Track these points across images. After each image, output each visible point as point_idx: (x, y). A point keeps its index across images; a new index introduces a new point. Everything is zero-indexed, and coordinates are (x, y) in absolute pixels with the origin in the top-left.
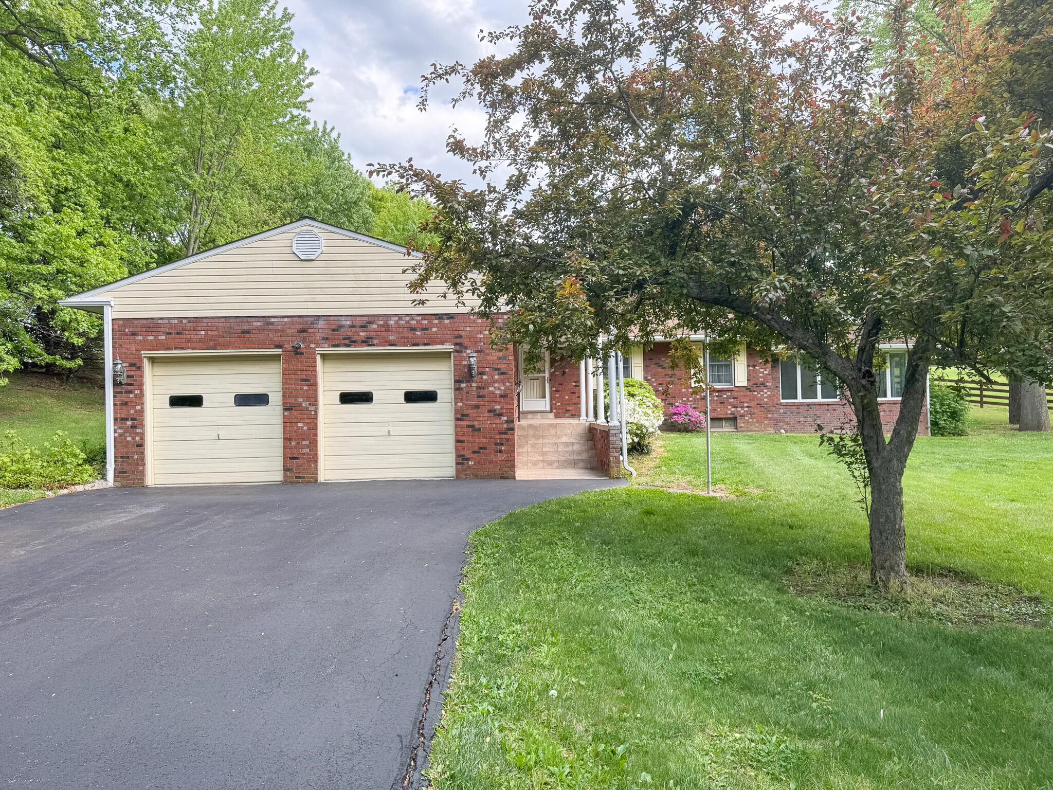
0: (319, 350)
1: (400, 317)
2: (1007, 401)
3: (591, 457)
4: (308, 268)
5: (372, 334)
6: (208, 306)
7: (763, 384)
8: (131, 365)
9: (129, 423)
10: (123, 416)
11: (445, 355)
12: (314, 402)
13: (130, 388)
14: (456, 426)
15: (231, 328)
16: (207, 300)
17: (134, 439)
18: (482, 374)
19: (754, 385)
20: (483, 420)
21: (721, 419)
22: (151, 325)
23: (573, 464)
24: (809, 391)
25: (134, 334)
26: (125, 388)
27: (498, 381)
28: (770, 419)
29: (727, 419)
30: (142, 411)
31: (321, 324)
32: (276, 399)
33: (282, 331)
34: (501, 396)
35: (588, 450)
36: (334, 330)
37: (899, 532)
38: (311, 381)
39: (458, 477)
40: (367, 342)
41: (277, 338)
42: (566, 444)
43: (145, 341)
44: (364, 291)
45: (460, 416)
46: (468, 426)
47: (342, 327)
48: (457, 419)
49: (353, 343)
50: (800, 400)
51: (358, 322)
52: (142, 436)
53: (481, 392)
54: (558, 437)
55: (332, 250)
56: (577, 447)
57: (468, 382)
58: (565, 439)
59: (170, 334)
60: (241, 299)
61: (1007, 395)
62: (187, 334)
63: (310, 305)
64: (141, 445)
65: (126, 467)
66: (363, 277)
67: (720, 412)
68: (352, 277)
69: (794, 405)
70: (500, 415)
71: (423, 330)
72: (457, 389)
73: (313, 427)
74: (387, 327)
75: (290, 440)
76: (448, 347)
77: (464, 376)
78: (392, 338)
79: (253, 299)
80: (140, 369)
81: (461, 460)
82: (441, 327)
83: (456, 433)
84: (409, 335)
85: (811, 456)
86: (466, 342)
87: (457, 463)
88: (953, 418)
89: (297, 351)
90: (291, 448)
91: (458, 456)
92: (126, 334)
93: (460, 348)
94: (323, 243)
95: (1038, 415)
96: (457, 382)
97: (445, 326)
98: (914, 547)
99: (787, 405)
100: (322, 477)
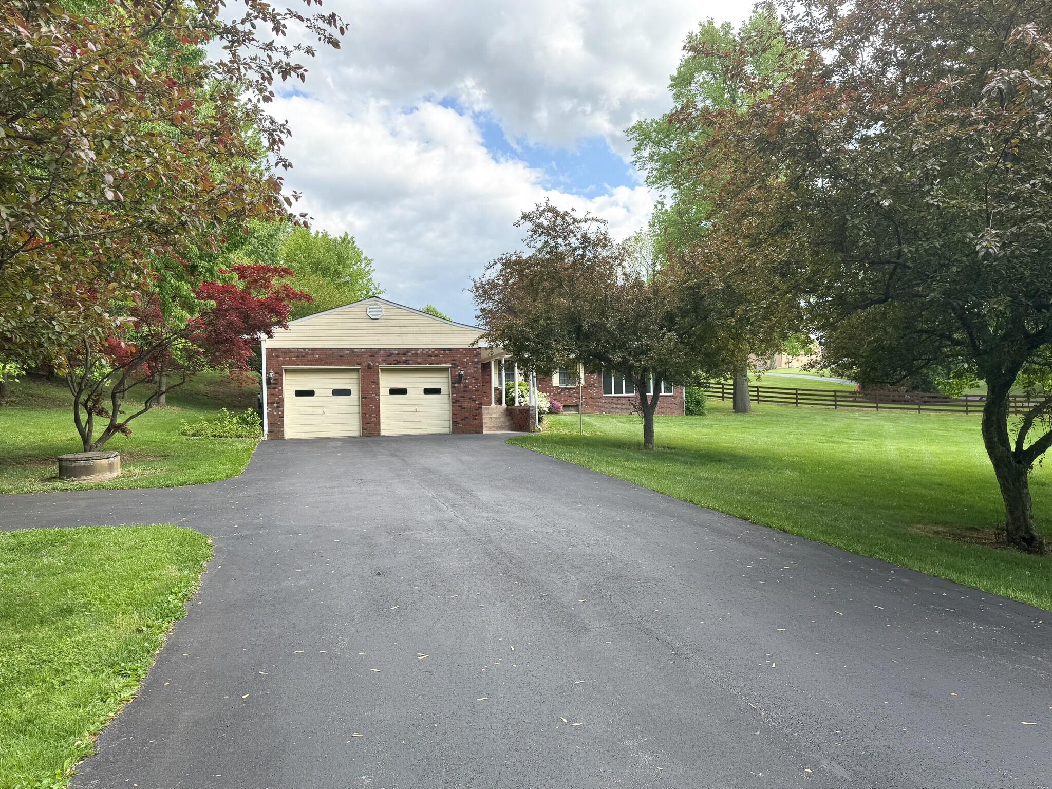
0: (381, 366)
1: (423, 349)
2: (732, 396)
3: (511, 424)
4: (375, 323)
5: (409, 358)
6: (319, 342)
7: (593, 385)
8: (276, 373)
9: (275, 405)
10: (272, 401)
11: (446, 370)
12: (378, 394)
13: (275, 386)
14: (452, 406)
15: (333, 354)
16: (320, 339)
17: (278, 413)
18: (466, 379)
19: (589, 385)
20: (466, 403)
21: (569, 406)
22: (287, 352)
23: (503, 428)
24: (619, 390)
25: (277, 356)
26: (273, 386)
27: (474, 383)
28: (597, 406)
29: (573, 406)
30: (282, 399)
31: (382, 352)
32: (355, 392)
33: (361, 356)
34: (476, 391)
35: (509, 420)
36: (389, 356)
37: (652, 432)
38: (376, 383)
39: (453, 432)
40: (406, 362)
41: (358, 360)
42: (496, 418)
43: (284, 360)
44: (405, 336)
45: (454, 402)
46: (459, 406)
47: (393, 354)
48: (453, 403)
49: (398, 363)
50: (613, 394)
51: (402, 352)
52: (282, 411)
53: (466, 389)
54: (490, 414)
55: (387, 314)
56: (502, 419)
57: (458, 383)
58: (494, 415)
59: (298, 357)
60: (339, 339)
61: (732, 391)
62: (308, 357)
63: (376, 342)
64: (282, 417)
65: (273, 429)
66: (405, 328)
67: (569, 402)
68: (398, 328)
69: (610, 397)
70: (475, 400)
71: (435, 356)
72: (453, 387)
73: (378, 407)
74: (416, 355)
75: (366, 414)
76: (448, 365)
77: (457, 380)
78: (419, 360)
79: (346, 339)
80: (281, 375)
81: (455, 424)
82: (445, 355)
83: (453, 410)
84: (429, 359)
85: (621, 422)
86: (457, 363)
87: (453, 426)
88: (697, 405)
89: (369, 367)
90: (366, 418)
91: (453, 422)
92: (273, 356)
93: (455, 366)
94: (383, 310)
95: (745, 403)
96: (453, 383)
97: (447, 354)
98: (658, 439)
99: (606, 397)
100: (383, 433)
